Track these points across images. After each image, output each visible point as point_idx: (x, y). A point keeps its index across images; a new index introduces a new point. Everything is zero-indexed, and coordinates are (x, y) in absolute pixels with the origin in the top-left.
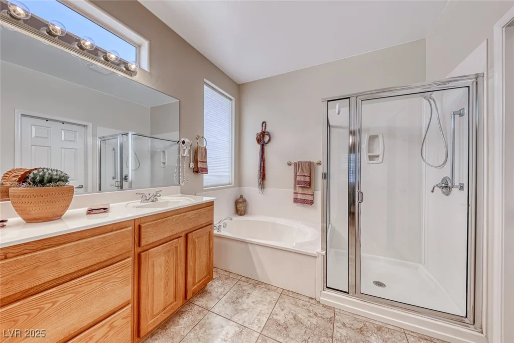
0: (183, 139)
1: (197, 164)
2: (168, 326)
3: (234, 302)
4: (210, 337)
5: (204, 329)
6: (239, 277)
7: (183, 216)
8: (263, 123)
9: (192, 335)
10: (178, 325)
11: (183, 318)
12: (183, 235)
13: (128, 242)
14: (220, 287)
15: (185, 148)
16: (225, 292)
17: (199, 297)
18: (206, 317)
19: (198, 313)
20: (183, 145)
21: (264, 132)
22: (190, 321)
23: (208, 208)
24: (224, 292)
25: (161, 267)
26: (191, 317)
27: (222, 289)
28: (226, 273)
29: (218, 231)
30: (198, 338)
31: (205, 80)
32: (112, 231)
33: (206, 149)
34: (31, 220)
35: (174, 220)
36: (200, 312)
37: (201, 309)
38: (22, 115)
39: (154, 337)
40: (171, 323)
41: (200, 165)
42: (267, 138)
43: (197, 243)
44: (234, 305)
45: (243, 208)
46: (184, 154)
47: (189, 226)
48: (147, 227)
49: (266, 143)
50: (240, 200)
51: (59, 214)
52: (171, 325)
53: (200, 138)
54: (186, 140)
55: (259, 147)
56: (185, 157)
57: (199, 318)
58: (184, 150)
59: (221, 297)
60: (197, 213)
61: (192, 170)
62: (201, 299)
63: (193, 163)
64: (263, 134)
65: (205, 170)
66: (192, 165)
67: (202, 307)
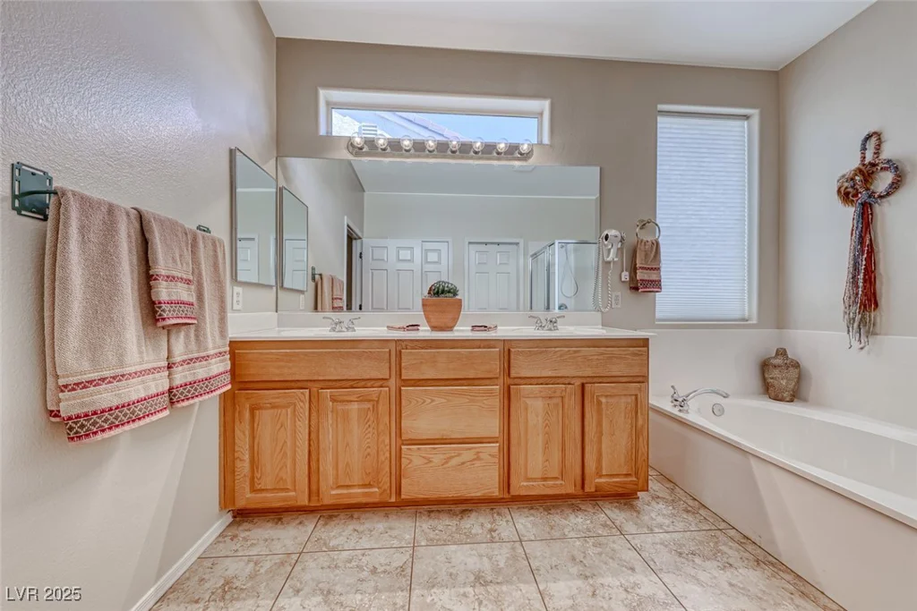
0: (605, 233)
1: (636, 273)
2: (552, 511)
3: (680, 554)
4: (604, 566)
5: (599, 550)
6: (723, 525)
7: (575, 352)
8: (868, 137)
9: (578, 543)
10: (565, 519)
11: (577, 516)
12: (578, 382)
13: (495, 367)
14: (664, 515)
15: (610, 247)
16: (671, 529)
17: (616, 507)
18: (611, 538)
19: (602, 525)
20: (606, 243)
21: (873, 165)
22: (585, 527)
23: (631, 349)
24: (668, 526)
25: (537, 416)
26: (588, 522)
27: (667, 522)
28: (691, 502)
29: (680, 411)
30: (584, 553)
31: (661, 107)
32: (480, 348)
33: (658, 244)
34: (434, 328)
35: (558, 354)
36: (605, 525)
37: (609, 522)
38: (470, 243)
39: (532, 511)
40: (559, 511)
41: (640, 275)
42: (883, 181)
43: (603, 406)
44: (678, 559)
45: (784, 382)
46: (608, 257)
47: (589, 372)
48: (518, 353)
49: (881, 197)
50: (778, 361)
51: (450, 325)
52: (557, 513)
53: (648, 224)
54: (612, 233)
55: (849, 213)
56: (609, 262)
57: (600, 532)
58: (609, 250)
59: (656, 530)
60: (602, 354)
61: (628, 286)
62: (617, 511)
63: (627, 273)
64: (867, 173)
65: (656, 285)
66: (625, 276)
67: (613, 523)
